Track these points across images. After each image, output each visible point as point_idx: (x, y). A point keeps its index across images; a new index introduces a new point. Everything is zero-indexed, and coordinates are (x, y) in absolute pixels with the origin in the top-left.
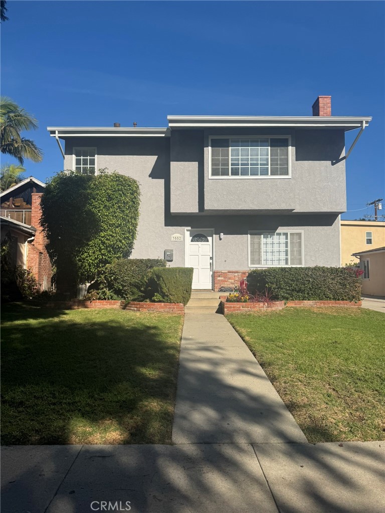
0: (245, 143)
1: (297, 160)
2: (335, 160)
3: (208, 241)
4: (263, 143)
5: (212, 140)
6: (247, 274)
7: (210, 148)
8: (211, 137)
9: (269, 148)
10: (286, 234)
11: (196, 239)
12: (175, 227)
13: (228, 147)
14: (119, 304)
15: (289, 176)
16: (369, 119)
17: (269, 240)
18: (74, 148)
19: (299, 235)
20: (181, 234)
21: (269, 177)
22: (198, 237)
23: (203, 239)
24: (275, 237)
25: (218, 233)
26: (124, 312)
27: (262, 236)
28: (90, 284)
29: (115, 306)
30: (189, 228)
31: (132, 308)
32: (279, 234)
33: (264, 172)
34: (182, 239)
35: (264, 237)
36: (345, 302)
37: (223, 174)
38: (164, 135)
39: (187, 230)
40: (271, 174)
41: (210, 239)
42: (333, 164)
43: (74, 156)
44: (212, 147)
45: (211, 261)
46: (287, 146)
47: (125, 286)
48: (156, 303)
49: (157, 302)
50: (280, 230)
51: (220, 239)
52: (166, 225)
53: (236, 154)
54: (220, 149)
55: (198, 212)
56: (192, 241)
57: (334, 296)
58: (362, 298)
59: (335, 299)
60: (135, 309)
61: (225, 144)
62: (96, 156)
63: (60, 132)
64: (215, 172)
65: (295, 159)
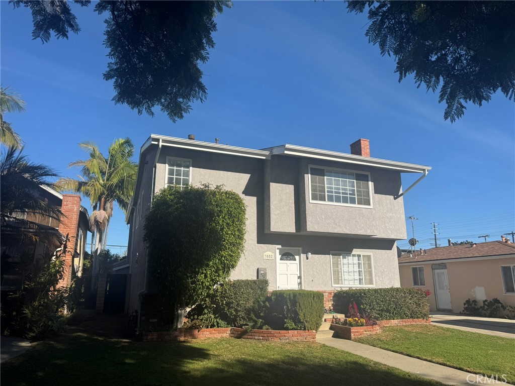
0: (337, 174)
1: (375, 193)
2: (396, 196)
3: (295, 260)
4: (350, 175)
5: (311, 168)
6: (333, 294)
7: (310, 175)
8: (310, 166)
9: (355, 181)
10: (359, 256)
11: (284, 257)
12: (267, 245)
13: (324, 176)
14: (229, 332)
15: (371, 207)
16: (430, 168)
17: (345, 261)
18: (167, 157)
19: (369, 257)
20: (272, 253)
21: (356, 205)
22: (286, 256)
23: (291, 257)
24: (350, 258)
25: (305, 252)
26: (239, 341)
27: (341, 256)
28: (190, 309)
29: (224, 335)
30: (280, 247)
31: (256, 337)
32: (354, 255)
33: (353, 201)
34: (273, 258)
35: (343, 258)
36: (420, 319)
37: (320, 200)
38: (264, 158)
39: (278, 249)
40: (358, 204)
41: (297, 257)
42: (395, 199)
43: (167, 165)
44: (311, 174)
45: (299, 280)
46: (368, 181)
47: (239, 311)
48: (289, 331)
49: (291, 330)
50: (356, 251)
51: (307, 259)
52: (258, 242)
53: (330, 183)
54: (317, 177)
55: (295, 231)
56: (281, 259)
57: (411, 314)
58: (430, 316)
59: (412, 317)
60: (261, 338)
61: (321, 173)
62: (191, 168)
63: (164, 141)
64: (314, 198)
65: (374, 192)
